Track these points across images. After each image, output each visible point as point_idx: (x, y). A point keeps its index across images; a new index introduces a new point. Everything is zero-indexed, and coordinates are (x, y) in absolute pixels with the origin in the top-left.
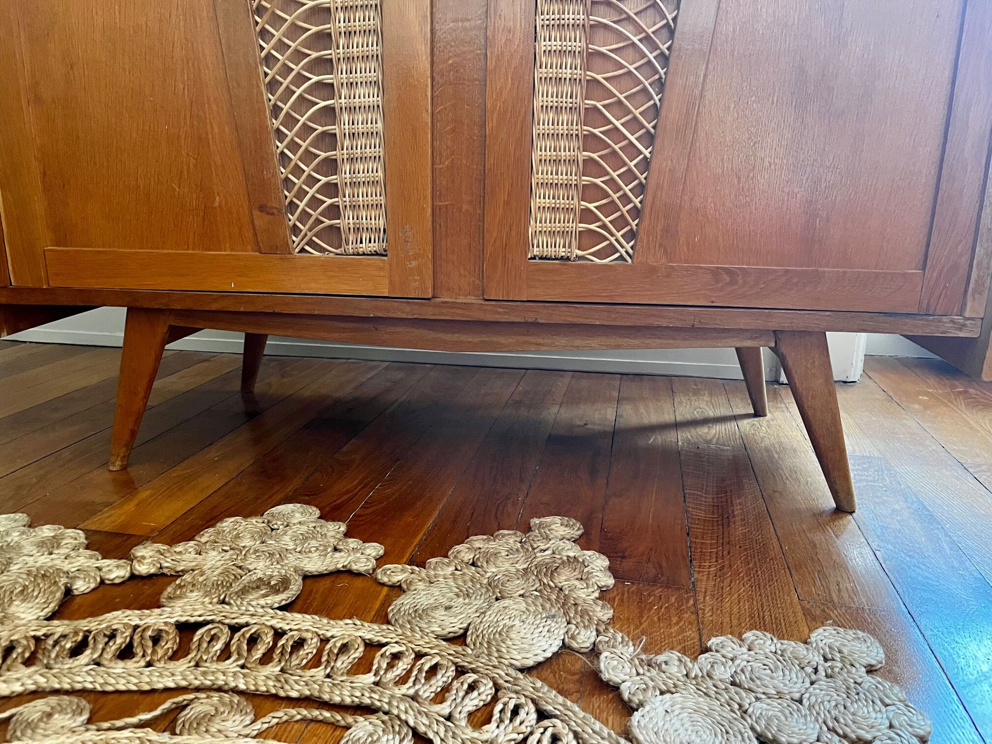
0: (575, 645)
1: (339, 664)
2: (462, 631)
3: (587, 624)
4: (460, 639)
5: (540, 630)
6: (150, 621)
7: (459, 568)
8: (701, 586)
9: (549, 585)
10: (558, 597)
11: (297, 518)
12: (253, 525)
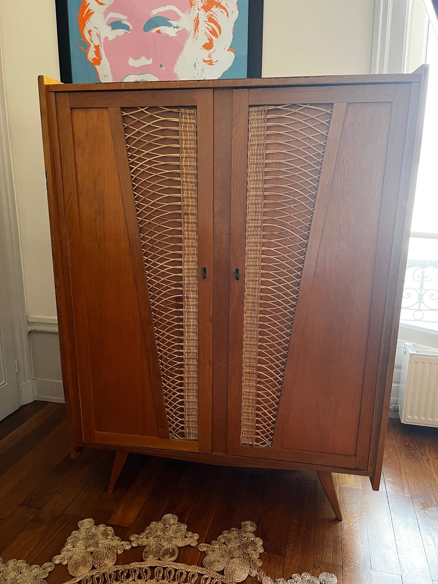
0: (252, 576)
1: (192, 581)
2: (223, 569)
3: (255, 568)
4: (222, 573)
5: (243, 571)
6: (143, 566)
7: (221, 545)
8: (287, 554)
9: (245, 552)
10: (248, 557)
11: (172, 521)
12: (160, 525)
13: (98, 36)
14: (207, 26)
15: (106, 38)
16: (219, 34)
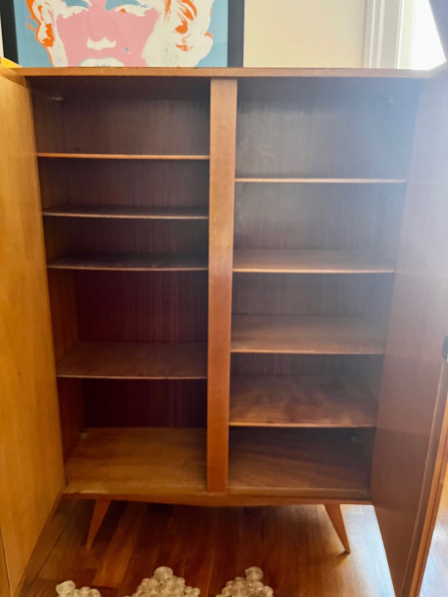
11: (166, 576)
12: (153, 582)
13: (51, 13)
14: (180, 6)
15: (60, 16)
16: (194, 16)
